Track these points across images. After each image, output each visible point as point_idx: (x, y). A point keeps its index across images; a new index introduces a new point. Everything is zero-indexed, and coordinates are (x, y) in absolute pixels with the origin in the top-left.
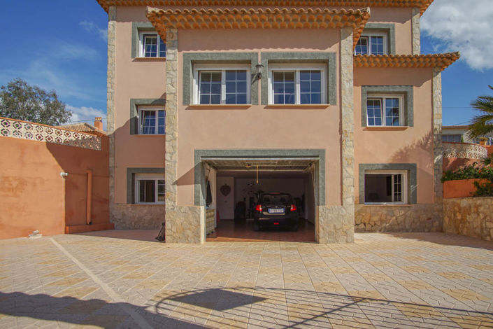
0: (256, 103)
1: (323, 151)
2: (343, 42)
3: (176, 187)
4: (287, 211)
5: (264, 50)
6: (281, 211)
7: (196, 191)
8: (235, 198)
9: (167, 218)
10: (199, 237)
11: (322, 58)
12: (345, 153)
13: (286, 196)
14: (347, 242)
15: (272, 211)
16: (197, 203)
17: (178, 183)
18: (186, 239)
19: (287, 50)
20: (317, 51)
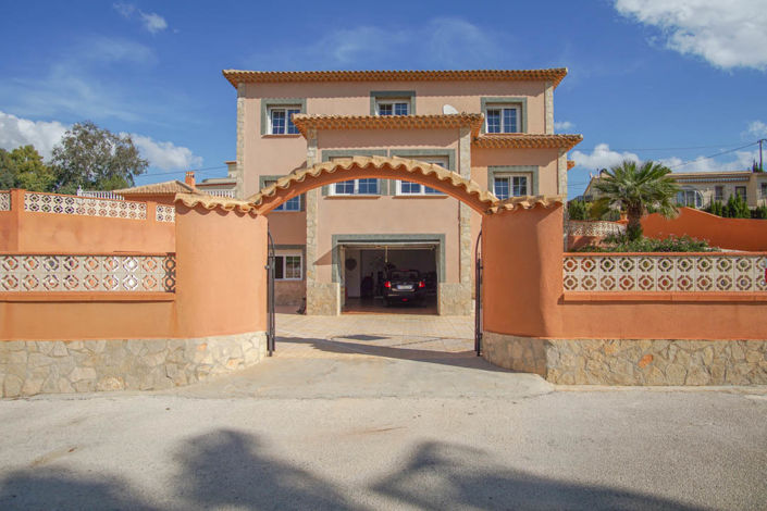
0: (386, 194)
1: (444, 236)
2: (462, 139)
3: (316, 266)
4: (416, 287)
5: (392, 147)
6: (410, 287)
7: (333, 270)
8: (361, 274)
9: (308, 293)
10: (336, 310)
11: (443, 154)
12: (463, 237)
13: (416, 273)
14: (465, 314)
15: (400, 287)
16: (334, 280)
17: (317, 263)
18: (325, 312)
19: (413, 147)
20: (439, 148)
